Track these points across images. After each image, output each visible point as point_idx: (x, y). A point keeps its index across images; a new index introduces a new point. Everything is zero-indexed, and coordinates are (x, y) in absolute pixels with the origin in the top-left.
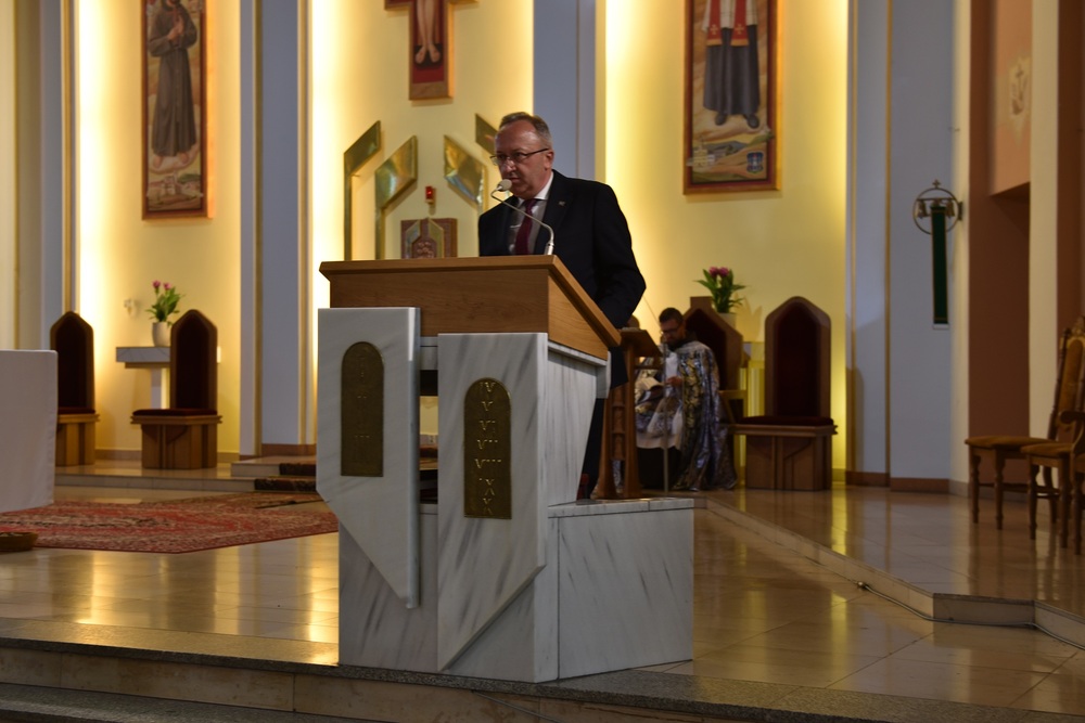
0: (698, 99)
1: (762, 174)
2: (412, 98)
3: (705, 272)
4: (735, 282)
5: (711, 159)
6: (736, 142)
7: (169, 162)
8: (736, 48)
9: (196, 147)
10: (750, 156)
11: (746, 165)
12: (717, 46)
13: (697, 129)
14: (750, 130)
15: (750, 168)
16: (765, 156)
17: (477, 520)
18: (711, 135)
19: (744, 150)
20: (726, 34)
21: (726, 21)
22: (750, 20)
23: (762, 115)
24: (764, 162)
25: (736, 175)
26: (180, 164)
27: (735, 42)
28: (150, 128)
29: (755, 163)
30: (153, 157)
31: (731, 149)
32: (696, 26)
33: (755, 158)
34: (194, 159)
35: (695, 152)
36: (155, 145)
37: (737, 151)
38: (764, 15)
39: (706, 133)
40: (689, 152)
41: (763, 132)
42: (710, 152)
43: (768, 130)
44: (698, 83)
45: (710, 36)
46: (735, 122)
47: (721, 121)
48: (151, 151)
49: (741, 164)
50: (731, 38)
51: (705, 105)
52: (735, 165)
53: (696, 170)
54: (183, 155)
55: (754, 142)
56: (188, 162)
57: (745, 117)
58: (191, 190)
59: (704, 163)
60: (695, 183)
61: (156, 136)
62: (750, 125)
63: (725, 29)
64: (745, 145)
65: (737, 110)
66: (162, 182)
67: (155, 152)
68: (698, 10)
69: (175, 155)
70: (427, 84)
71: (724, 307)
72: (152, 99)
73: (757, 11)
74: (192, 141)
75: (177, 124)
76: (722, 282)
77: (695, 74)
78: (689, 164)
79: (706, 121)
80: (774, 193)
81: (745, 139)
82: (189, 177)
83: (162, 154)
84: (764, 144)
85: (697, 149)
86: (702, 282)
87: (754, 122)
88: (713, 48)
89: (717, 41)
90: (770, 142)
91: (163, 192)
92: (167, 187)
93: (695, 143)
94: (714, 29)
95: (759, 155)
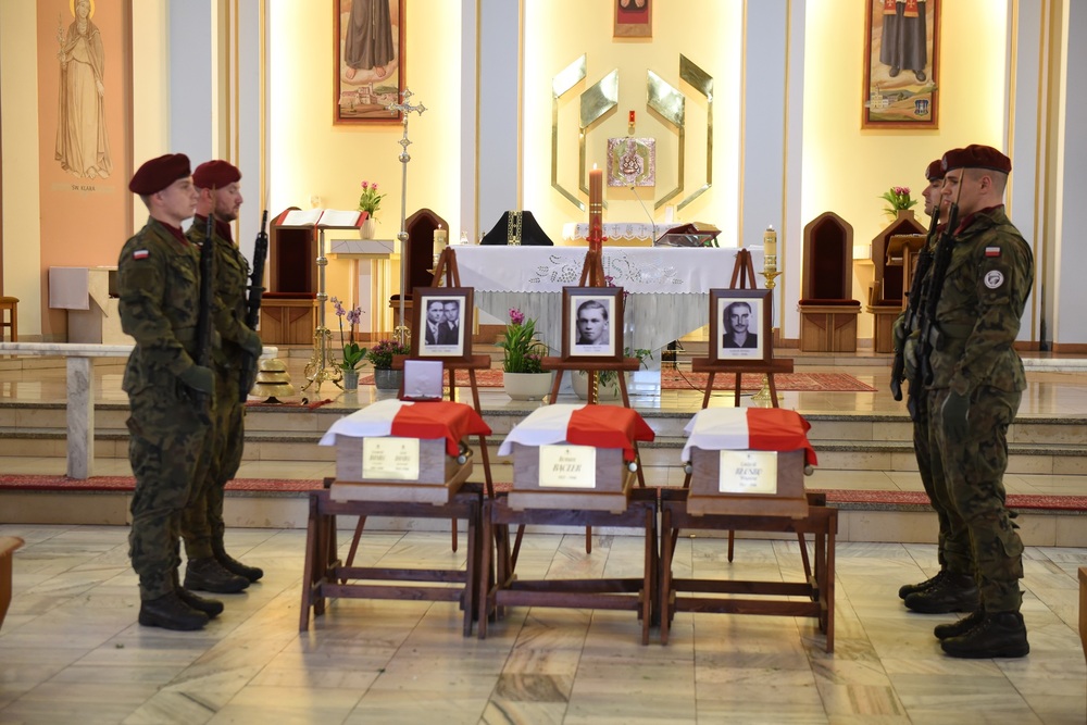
0: (876, 56)
1: (927, 117)
2: (616, 35)
5: (885, 103)
6: (905, 91)
7: (363, 74)
8: (908, 19)
9: (395, 63)
10: (918, 102)
11: (914, 109)
12: (893, 15)
13: (874, 79)
14: (918, 82)
15: (917, 112)
16: (930, 103)
18: (886, 84)
19: (913, 97)
20: (900, 7)
23: (928, 71)
24: (929, 107)
25: (906, 117)
26: (376, 77)
27: (907, 14)
28: (343, 42)
29: (922, 108)
30: (345, 69)
31: (902, 96)
33: (922, 104)
34: (390, 74)
35: (872, 97)
36: (349, 59)
37: (907, 98)
39: (881, 82)
40: (868, 96)
41: (929, 84)
42: (885, 97)
43: (933, 83)
44: (876, 43)
45: (886, 7)
47: (895, 73)
48: (343, 62)
49: (910, 108)
50: (904, 10)
51: (881, 60)
52: (906, 109)
53: (872, 110)
54: (379, 69)
55: (921, 92)
56: (384, 76)
57: (914, 72)
58: (392, 106)
59: (879, 106)
60: (872, 121)
61: (350, 50)
62: (918, 78)
64: (913, 94)
65: (907, 66)
66: (357, 92)
67: (348, 65)
69: (370, 68)
70: (632, 25)
72: (345, 17)
74: (390, 57)
75: (373, 42)
77: (873, 37)
78: (867, 106)
79: (882, 72)
80: (932, 126)
81: (913, 89)
82: (386, 90)
83: (356, 66)
84: (930, 94)
85: (874, 94)
87: (921, 77)
88: (888, 16)
89: (893, 12)
90: (934, 93)
91: (357, 101)
92: (361, 97)
93: (872, 90)
94: (890, 2)
95: (925, 102)
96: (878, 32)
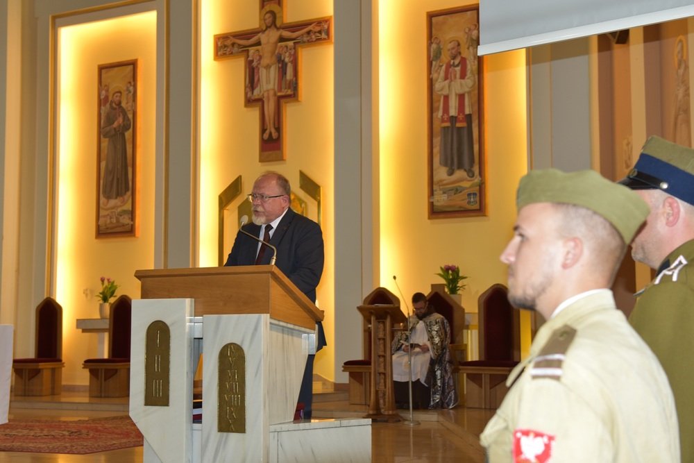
1: (477, 206)
2: (261, 161)
3: (441, 268)
4: (461, 275)
5: (445, 197)
6: (460, 186)
7: (113, 202)
8: (459, 128)
9: (129, 193)
10: (469, 195)
11: (467, 201)
12: (448, 127)
13: (436, 179)
14: (469, 179)
15: (469, 202)
16: (478, 195)
17: (225, 434)
18: (445, 182)
19: (465, 191)
20: (453, 120)
21: (453, 112)
22: (467, 111)
23: (476, 169)
24: (478, 199)
25: (461, 207)
26: (119, 203)
27: (458, 125)
28: (102, 182)
29: (472, 200)
30: (103, 200)
31: (457, 191)
32: (434, 115)
33: (472, 196)
34: (128, 200)
35: (435, 193)
36: (105, 192)
37: (461, 192)
38: (476, 108)
39: (441, 181)
40: (432, 193)
41: (477, 180)
42: (444, 193)
43: (480, 179)
44: (436, 150)
45: (443, 121)
46: (460, 174)
47: (451, 173)
48: (101, 196)
49: (463, 200)
50: (456, 122)
51: (440, 163)
52: (460, 201)
53: (435, 204)
54: (121, 198)
55: (471, 187)
56: (124, 202)
57: (465, 170)
58: (125, 220)
59: (441, 200)
60: (435, 212)
61: (105, 186)
62: (468, 176)
63: (452, 117)
64: (466, 188)
65: (460, 166)
66: (108, 215)
67: (104, 197)
68: (435, 105)
69: (116, 198)
70: (270, 152)
71: (454, 290)
72: (103, 164)
73: (472, 106)
74: (127, 189)
75: (118, 179)
76: (452, 275)
77: (434, 145)
78: (431, 200)
79: (441, 173)
80: (484, 218)
81: (466, 184)
82: (125, 212)
83: (108, 198)
84: (478, 188)
85: (436, 191)
86: (440, 275)
87: (471, 174)
88: (445, 128)
89: (447, 124)
90: (482, 187)
91: (109, 221)
92: (111, 218)
93: (435, 187)
94: (446, 116)
95: (475, 194)
96: (437, 141)
